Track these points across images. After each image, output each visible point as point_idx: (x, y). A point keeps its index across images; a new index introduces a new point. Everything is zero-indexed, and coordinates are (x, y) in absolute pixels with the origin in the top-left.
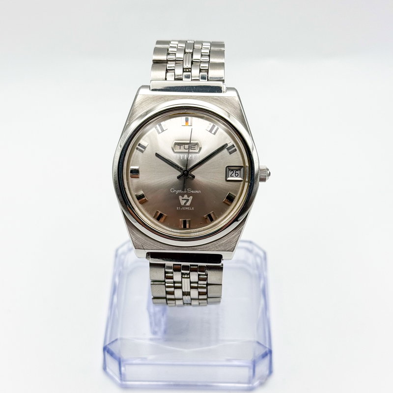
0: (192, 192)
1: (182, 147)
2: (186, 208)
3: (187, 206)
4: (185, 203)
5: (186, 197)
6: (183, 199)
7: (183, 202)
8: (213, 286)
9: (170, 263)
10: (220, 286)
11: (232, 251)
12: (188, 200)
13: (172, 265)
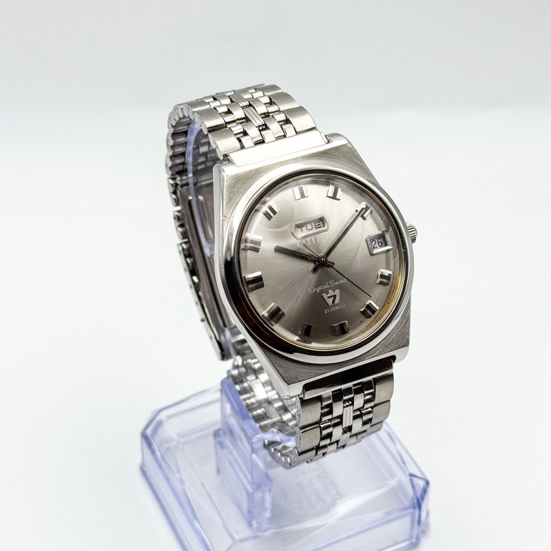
0: (336, 283)
1: (304, 228)
2: (336, 308)
3: (337, 305)
4: (333, 302)
5: (331, 293)
6: (328, 298)
7: (330, 301)
8: (380, 406)
9: (327, 392)
10: (388, 403)
11: (408, 346)
12: (335, 297)
13: (331, 394)
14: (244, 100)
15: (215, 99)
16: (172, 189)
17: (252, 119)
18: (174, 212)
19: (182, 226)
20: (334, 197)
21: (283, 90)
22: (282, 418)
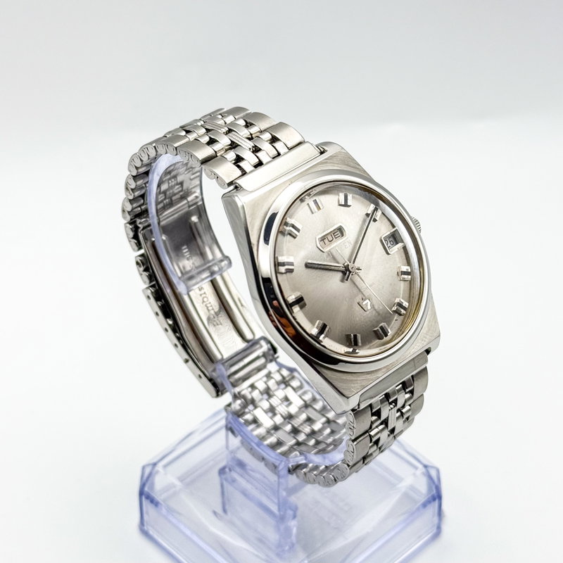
14: (221, 127)
15: (188, 132)
16: (131, 234)
17: (240, 144)
18: (136, 257)
19: (146, 270)
20: (346, 205)
21: (251, 110)
22: (297, 440)
